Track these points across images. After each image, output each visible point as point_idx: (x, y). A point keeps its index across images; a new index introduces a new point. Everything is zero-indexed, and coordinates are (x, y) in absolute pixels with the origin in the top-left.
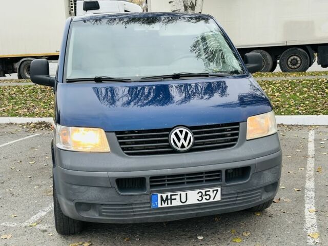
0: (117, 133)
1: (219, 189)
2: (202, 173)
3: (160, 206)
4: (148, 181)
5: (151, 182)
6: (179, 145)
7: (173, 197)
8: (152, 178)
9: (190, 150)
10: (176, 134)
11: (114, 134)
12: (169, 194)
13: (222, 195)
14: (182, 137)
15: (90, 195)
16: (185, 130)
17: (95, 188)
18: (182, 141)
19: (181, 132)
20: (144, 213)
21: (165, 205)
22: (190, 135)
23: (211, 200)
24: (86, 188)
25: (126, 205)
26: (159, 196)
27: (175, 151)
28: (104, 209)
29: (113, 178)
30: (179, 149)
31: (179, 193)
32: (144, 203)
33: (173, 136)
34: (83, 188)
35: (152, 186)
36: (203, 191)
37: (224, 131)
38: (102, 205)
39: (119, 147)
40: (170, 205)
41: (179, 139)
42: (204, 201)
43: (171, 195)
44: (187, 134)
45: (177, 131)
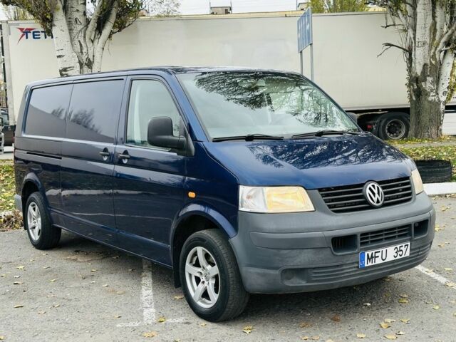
0: (320, 190)
1: (409, 244)
2: (394, 228)
3: (366, 265)
4: (359, 238)
5: (361, 239)
6: (375, 199)
7: (377, 255)
8: (362, 234)
9: (384, 205)
10: (370, 189)
11: (317, 191)
12: (374, 252)
13: (411, 250)
14: (376, 191)
15: (302, 258)
16: (376, 185)
17: (309, 250)
18: (377, 195)
19: (373, 186)
20: (351, 274)
21: (370, 264)
22: (380, 189)
23: (403, 256)
24: (298, 251)
25: (338, 266)
26: (366, 253)
27: (371, 207)
28: (316, 273)
29: (329, 237)
30: (375, 204)
31: (381, 250)
32: (353, 263)
33: (368, 191)
34: (294, 252)
35: (362, 244)
36: (398, 246)
37: (397, 186)
38: (314, 268)
39: (325, 205)
40: (374, 264)
41: (374, 194)
42: (398, 257)
43: (375, 253)
44: (378, 188)
45: (370, 185)
